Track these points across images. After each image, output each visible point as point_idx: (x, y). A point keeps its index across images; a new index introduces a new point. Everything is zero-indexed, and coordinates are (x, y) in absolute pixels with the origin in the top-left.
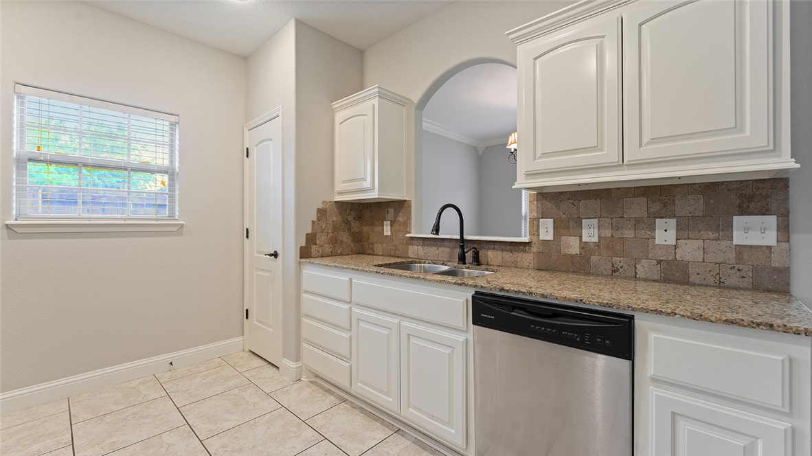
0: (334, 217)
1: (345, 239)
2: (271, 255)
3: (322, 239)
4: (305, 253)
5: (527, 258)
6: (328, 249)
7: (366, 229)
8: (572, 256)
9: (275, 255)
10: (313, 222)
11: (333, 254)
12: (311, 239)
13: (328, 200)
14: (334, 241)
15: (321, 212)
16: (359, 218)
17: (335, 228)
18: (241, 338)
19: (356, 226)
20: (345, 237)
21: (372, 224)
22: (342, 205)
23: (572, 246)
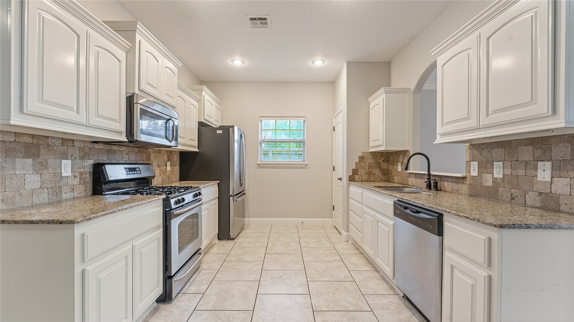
0: (370, 160)
1: (376, 173)
2: (339, 179)
3: (361, 172)
4: (351, 179)
5: (464, 188)
6: (365, 177)
7: (391, 167)
8: (488, 187)
9: (341, 179)
10: (356, 163)
11: (368, 181)
12: (355, 172)
13: (365, 151)
14: (369, 174)
15: (362, 158)
16: (387, 161)
17: (370, 167)
18: (331, 219)
19: (384, 166)
20: (377, 172)
21: (393, 165)
22: (374, 154)
23: (488, 181)
